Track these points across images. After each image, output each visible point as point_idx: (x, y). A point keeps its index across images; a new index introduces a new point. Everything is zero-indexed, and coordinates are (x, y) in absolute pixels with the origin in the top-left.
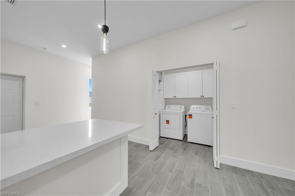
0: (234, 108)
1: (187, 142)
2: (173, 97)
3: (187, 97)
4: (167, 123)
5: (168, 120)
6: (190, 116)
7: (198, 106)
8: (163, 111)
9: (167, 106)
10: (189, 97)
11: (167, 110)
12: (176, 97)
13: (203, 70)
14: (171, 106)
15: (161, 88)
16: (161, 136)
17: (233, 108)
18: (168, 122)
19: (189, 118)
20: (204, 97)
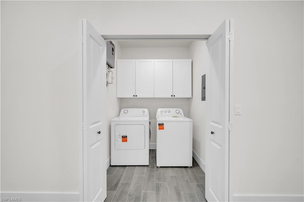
0: (239, 114)
1: (156, 168)
2: (133, 97)
3: (153, 97)
4: (123, 141)
5: (124, 135)
6: (161, 126)
7: (167, 109)
8: (116, 119)
9: (122, 110)
10: (155, 97)
11: (124, 117)
12: (136, 96)
13: (173, 60)
14: (129, 110)
15: (112, 78)
16: (111, 165)
17: (237, 114)
18: (124, 138)
19: (159, 129)
20: (175, 97)
